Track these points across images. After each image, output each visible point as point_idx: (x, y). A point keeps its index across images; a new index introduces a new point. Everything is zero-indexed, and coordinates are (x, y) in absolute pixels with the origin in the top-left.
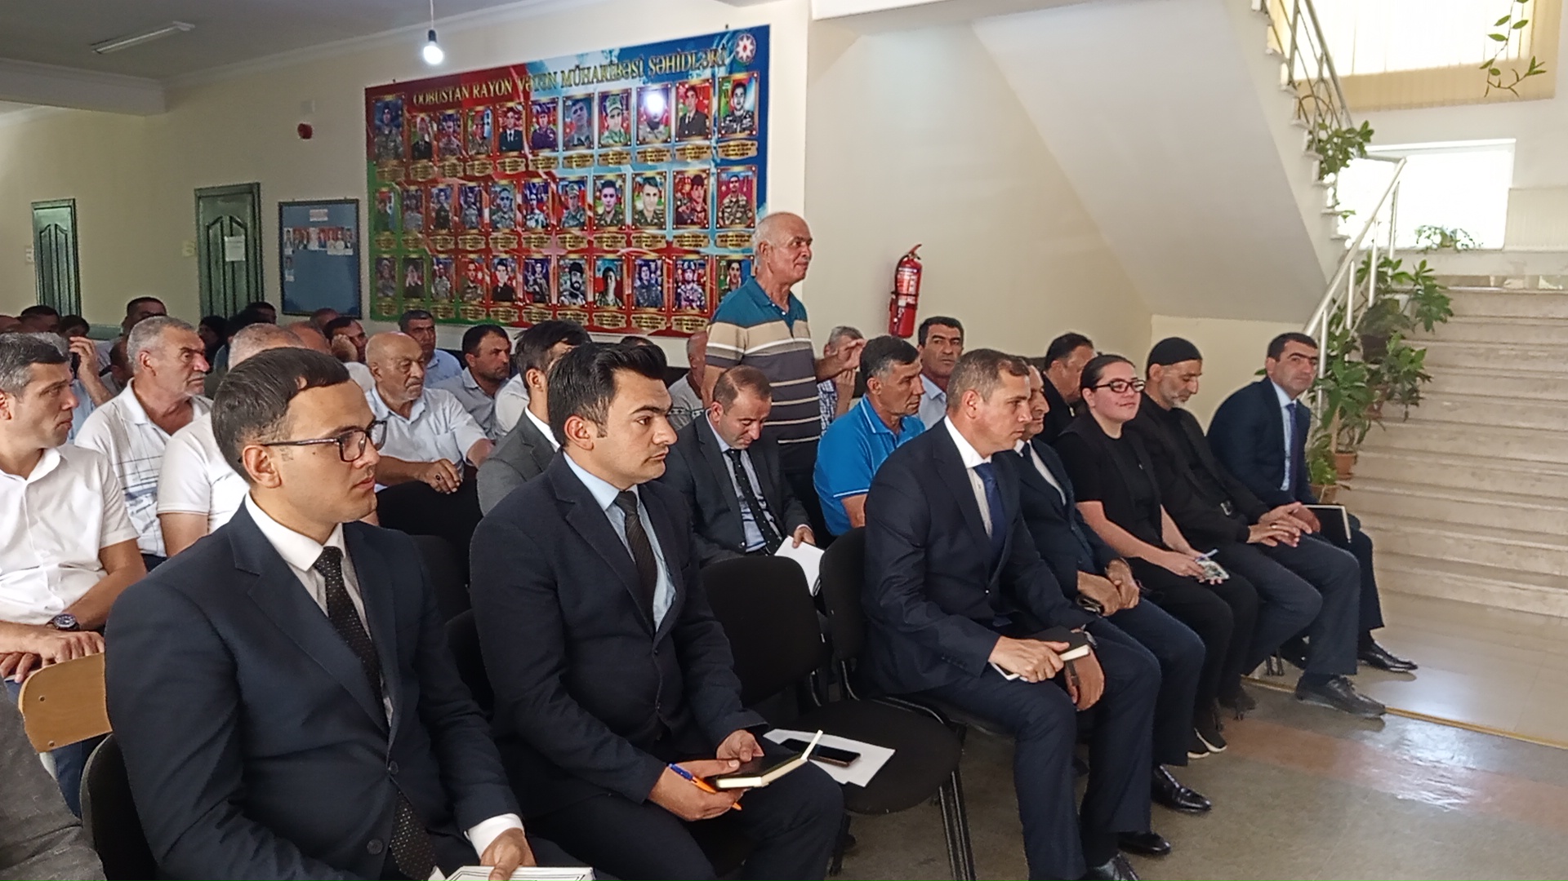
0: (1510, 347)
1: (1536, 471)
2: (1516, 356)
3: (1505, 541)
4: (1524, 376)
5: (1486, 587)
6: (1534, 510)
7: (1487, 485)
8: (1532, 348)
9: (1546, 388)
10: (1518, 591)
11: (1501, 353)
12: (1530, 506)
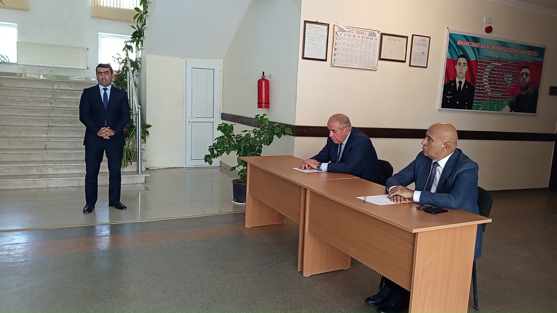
0: (20, 98)
1: (31, 140)
2: (22, 101)
3: (21, 165)
4: (25, 108)
5: (15, 182)
6: (31, 153)
7: (14, 147)
8: (27, 98)
9: (33, 112)
10: (26, 181)
11: (17, 100)
12: (29, 152)
